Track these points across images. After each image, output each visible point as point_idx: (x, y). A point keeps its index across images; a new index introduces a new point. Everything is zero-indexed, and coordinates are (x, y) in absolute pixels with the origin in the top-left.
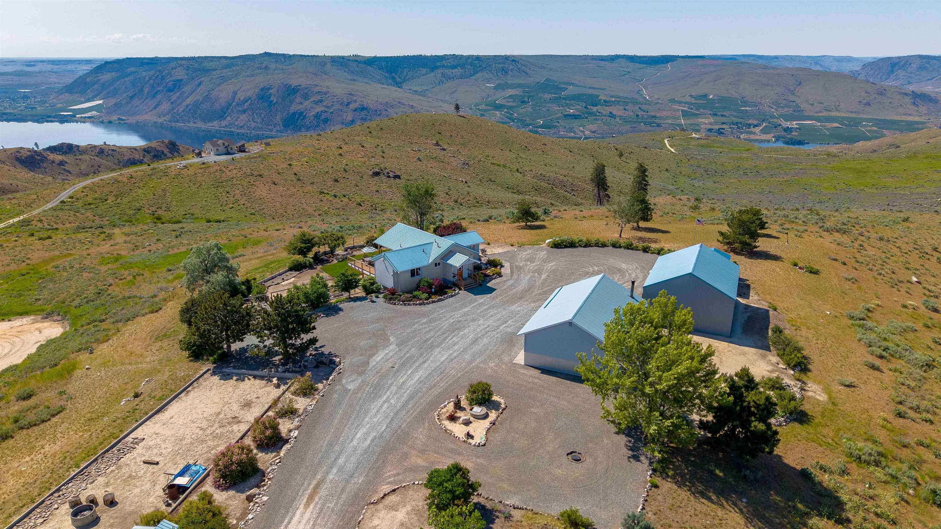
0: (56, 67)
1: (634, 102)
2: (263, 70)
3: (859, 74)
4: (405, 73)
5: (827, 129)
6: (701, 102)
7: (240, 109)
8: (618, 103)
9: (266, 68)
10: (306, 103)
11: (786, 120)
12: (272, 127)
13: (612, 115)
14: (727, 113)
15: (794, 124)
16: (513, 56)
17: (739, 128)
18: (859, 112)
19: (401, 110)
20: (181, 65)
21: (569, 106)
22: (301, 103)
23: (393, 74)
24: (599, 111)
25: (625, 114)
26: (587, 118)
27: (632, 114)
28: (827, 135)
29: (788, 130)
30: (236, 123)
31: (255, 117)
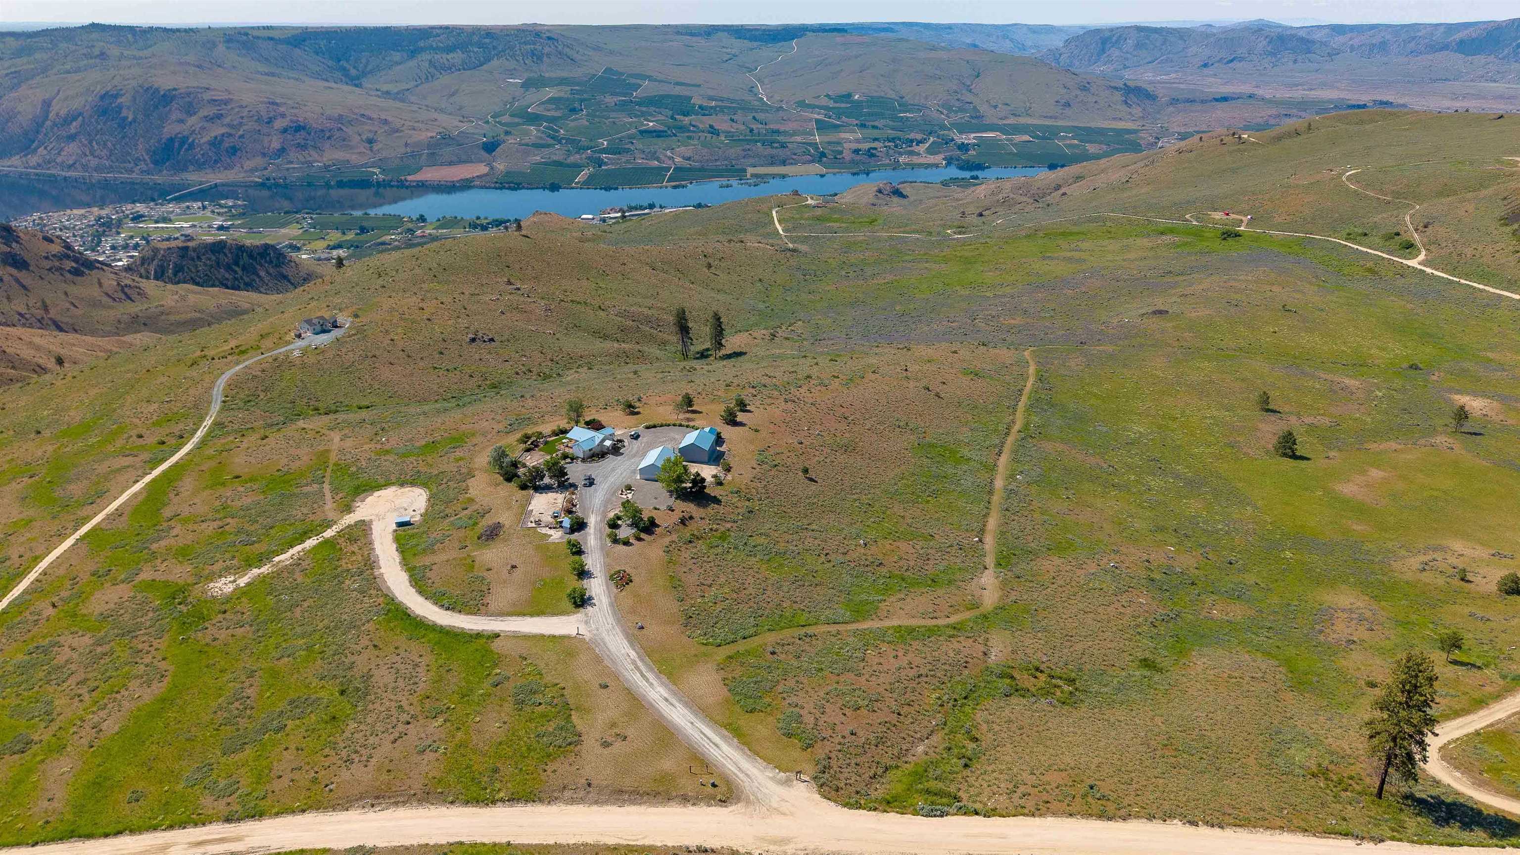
1: (745, 107)
2: (98, 61)
3: (1060, 55)
4: (364, 61)
5: (1014, 145)
6: (843, 105)
7: (63, 133)
8: (722, 109)
9: (103, 55)
10: (192, 120)
11: (961, 133)
12: (132, 165)
13: (713, 131)
14: (879, 123)
15: (970, 138)
17: (896, 146)
18: (1056, 118)
19: (366, 127)
21: (646, 116)
22: (181, 121)
23: (343, 63)
24: (693, 123)
25: (734, 128)
26: (675, 135)
27: (743, 127)
28: (1014, 154)
29: (964, 147)
30: (59, 160)
31: (96, 147)
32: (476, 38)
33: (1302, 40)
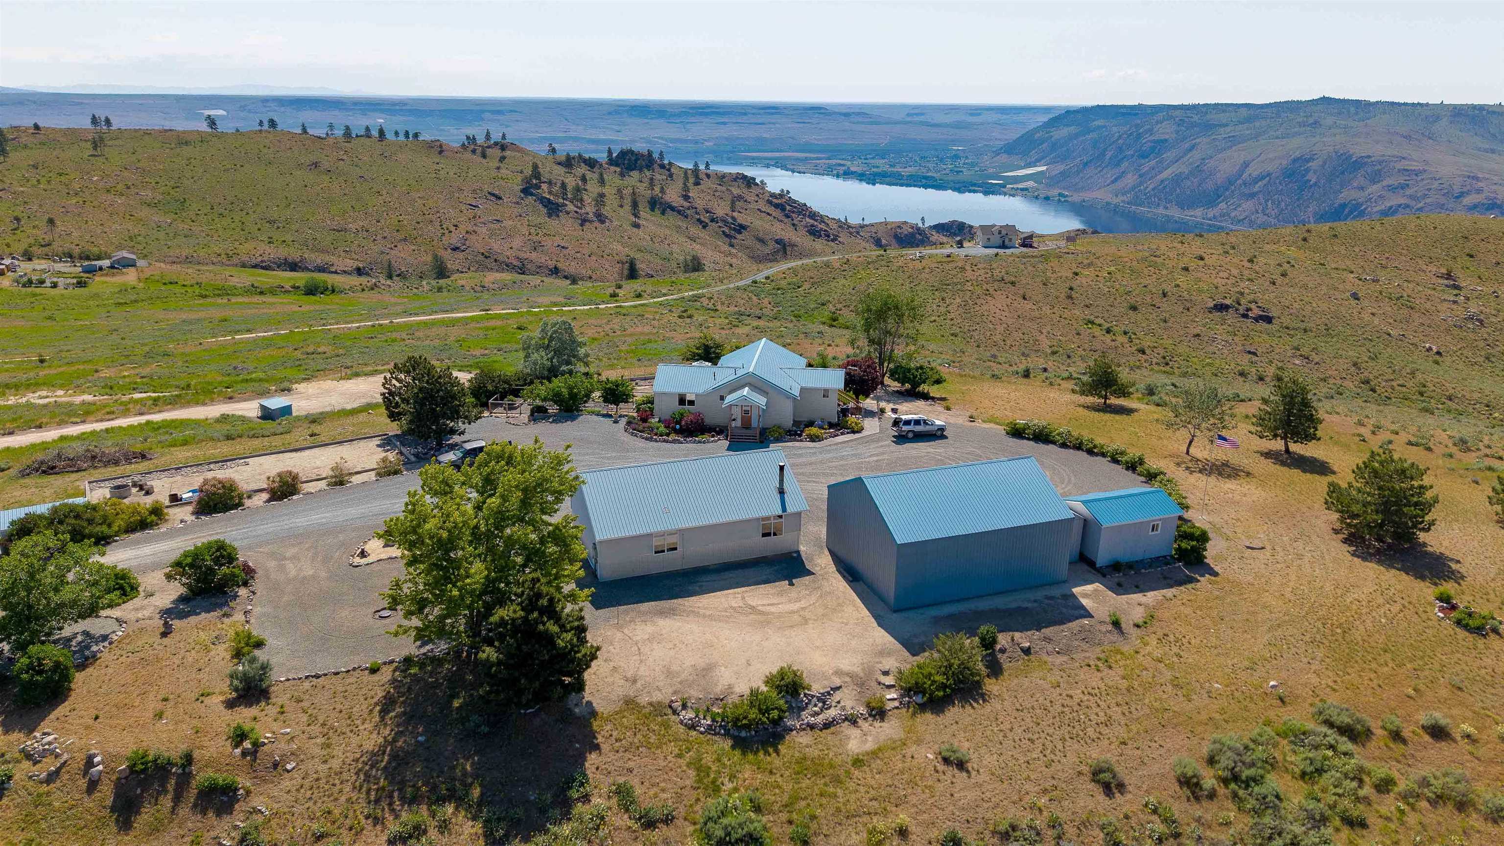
0: (1005, 117)
2: (1308, 128)
7: (1247, 191)
9: (1316, 123)
10: (1373, 188)
22: (1362, 189)
30: (1233, 214)
31: (1270, 205)
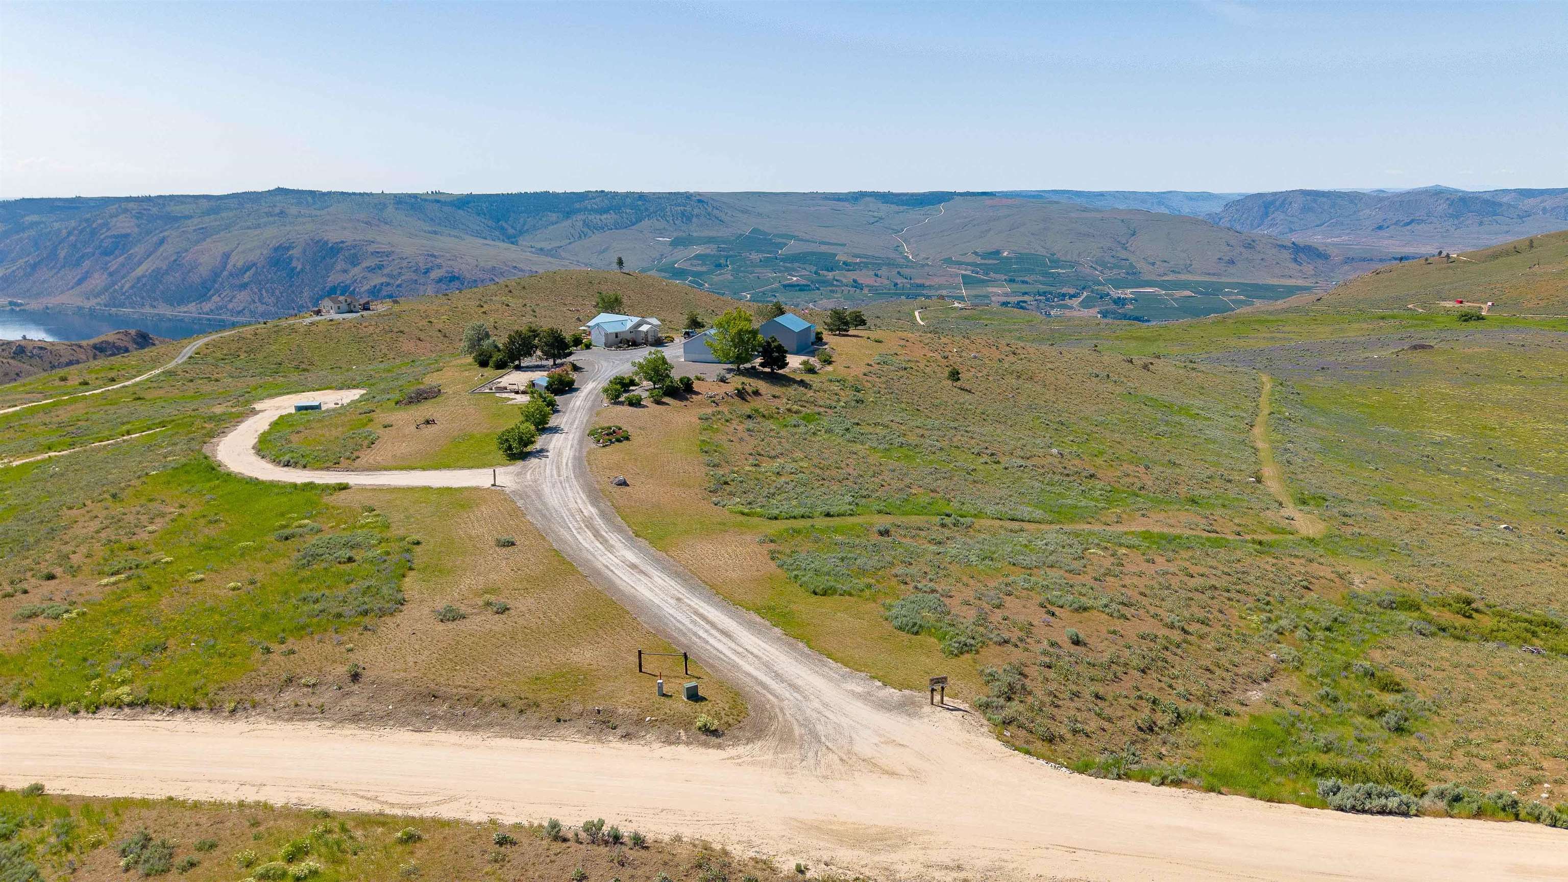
1: (890, 264)
2: (276, 218)
3: (1220, 219)
4: (522, 221)
5: (1175, 300)
6: (991, 262)
7: (237, 282)
8: (866, 265)
10: (356, 271)
11: (1117, 288)
12: (296, 311)
13: (856, 285)
14: (1030, 278)
15: (1128, 293)
16: (699, 194)
17: (1047, 300)
18: (1219, 275)
20: (126, 211)
21: (790, 271)
22: (345, 271)
23: (502, 223)
24: (837, 278)
25: (878, 282)
26: (818, 289)
27: (886, 282)
28: (1175, 308)
29: (1119, 301)
30: (230, 306)
31: (265, 294)
32: (628, 200)
33: (1486, 202)
